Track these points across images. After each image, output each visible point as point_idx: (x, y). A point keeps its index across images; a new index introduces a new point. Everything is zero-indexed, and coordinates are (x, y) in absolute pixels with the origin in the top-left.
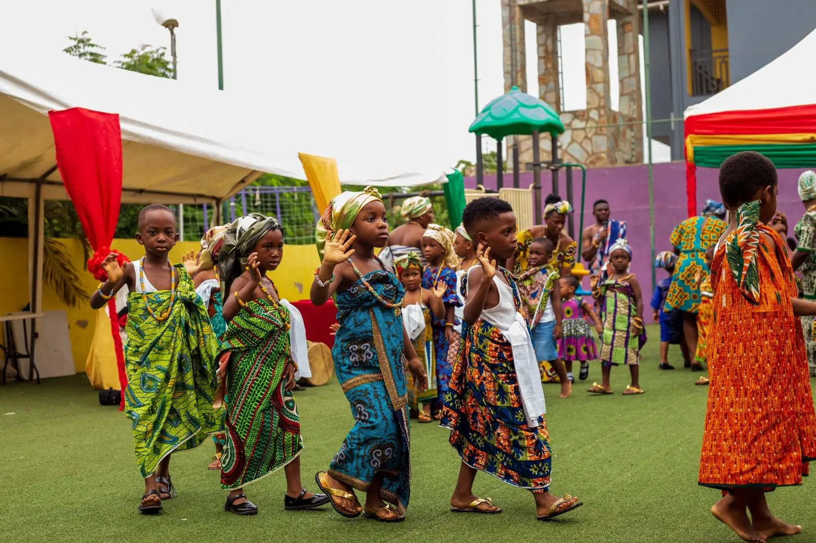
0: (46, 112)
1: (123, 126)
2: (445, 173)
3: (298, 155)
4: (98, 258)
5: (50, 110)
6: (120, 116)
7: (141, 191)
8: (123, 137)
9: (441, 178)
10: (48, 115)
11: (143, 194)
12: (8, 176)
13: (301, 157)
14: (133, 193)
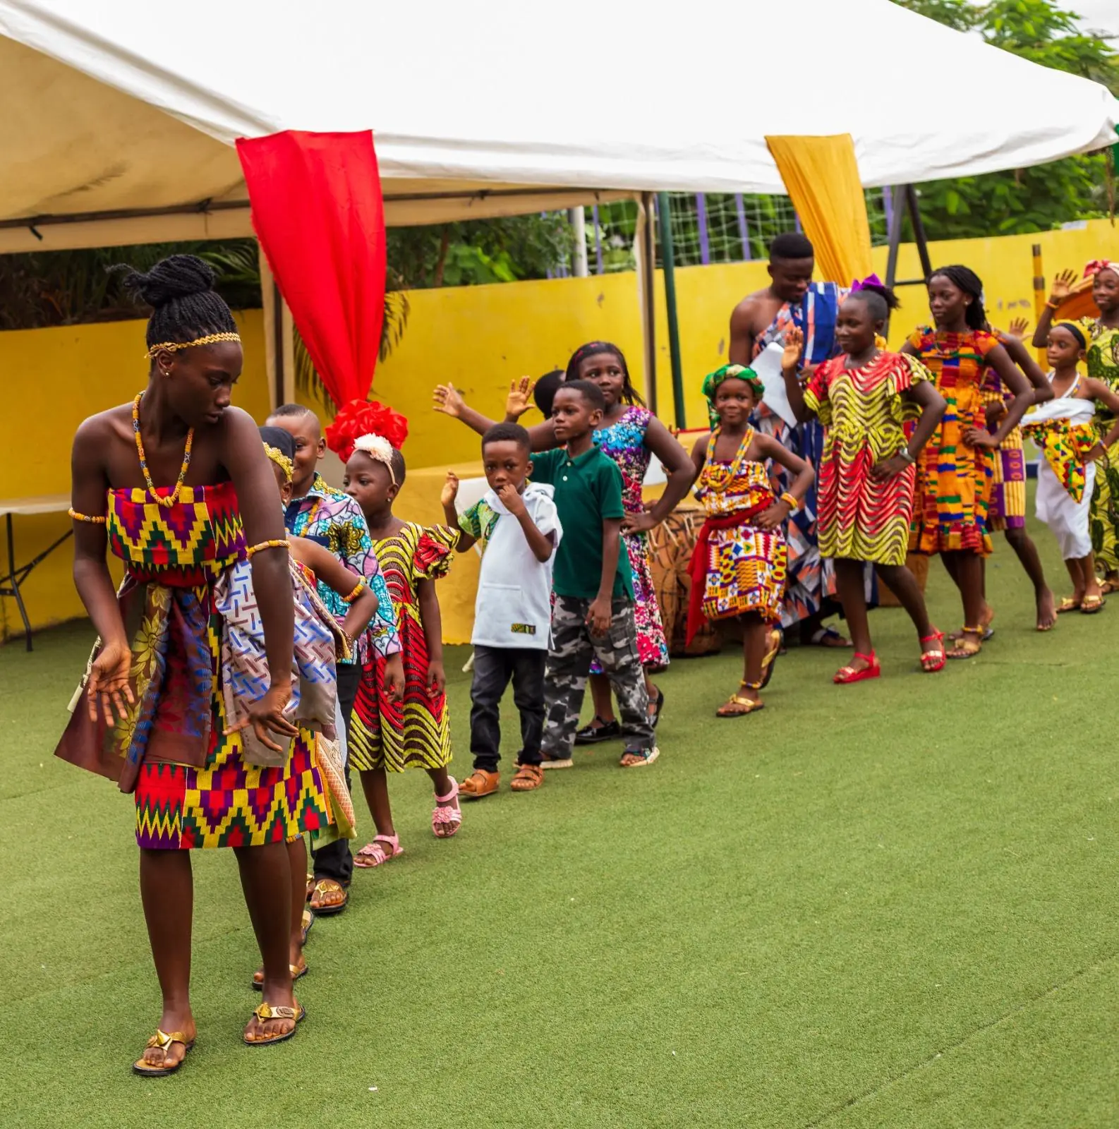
0: (230, 141)
1: (382, 151)
2: (1110, 123)
3: (764, 141)
4: (345, 424)
5: (239, 137)
6: (374, 133)
8: (383, 173)
9: (1101, 135)
10: (234, 147)
11: (487, 199)
12: (214, 201)
13: (772, 145)
14: (468, 200)
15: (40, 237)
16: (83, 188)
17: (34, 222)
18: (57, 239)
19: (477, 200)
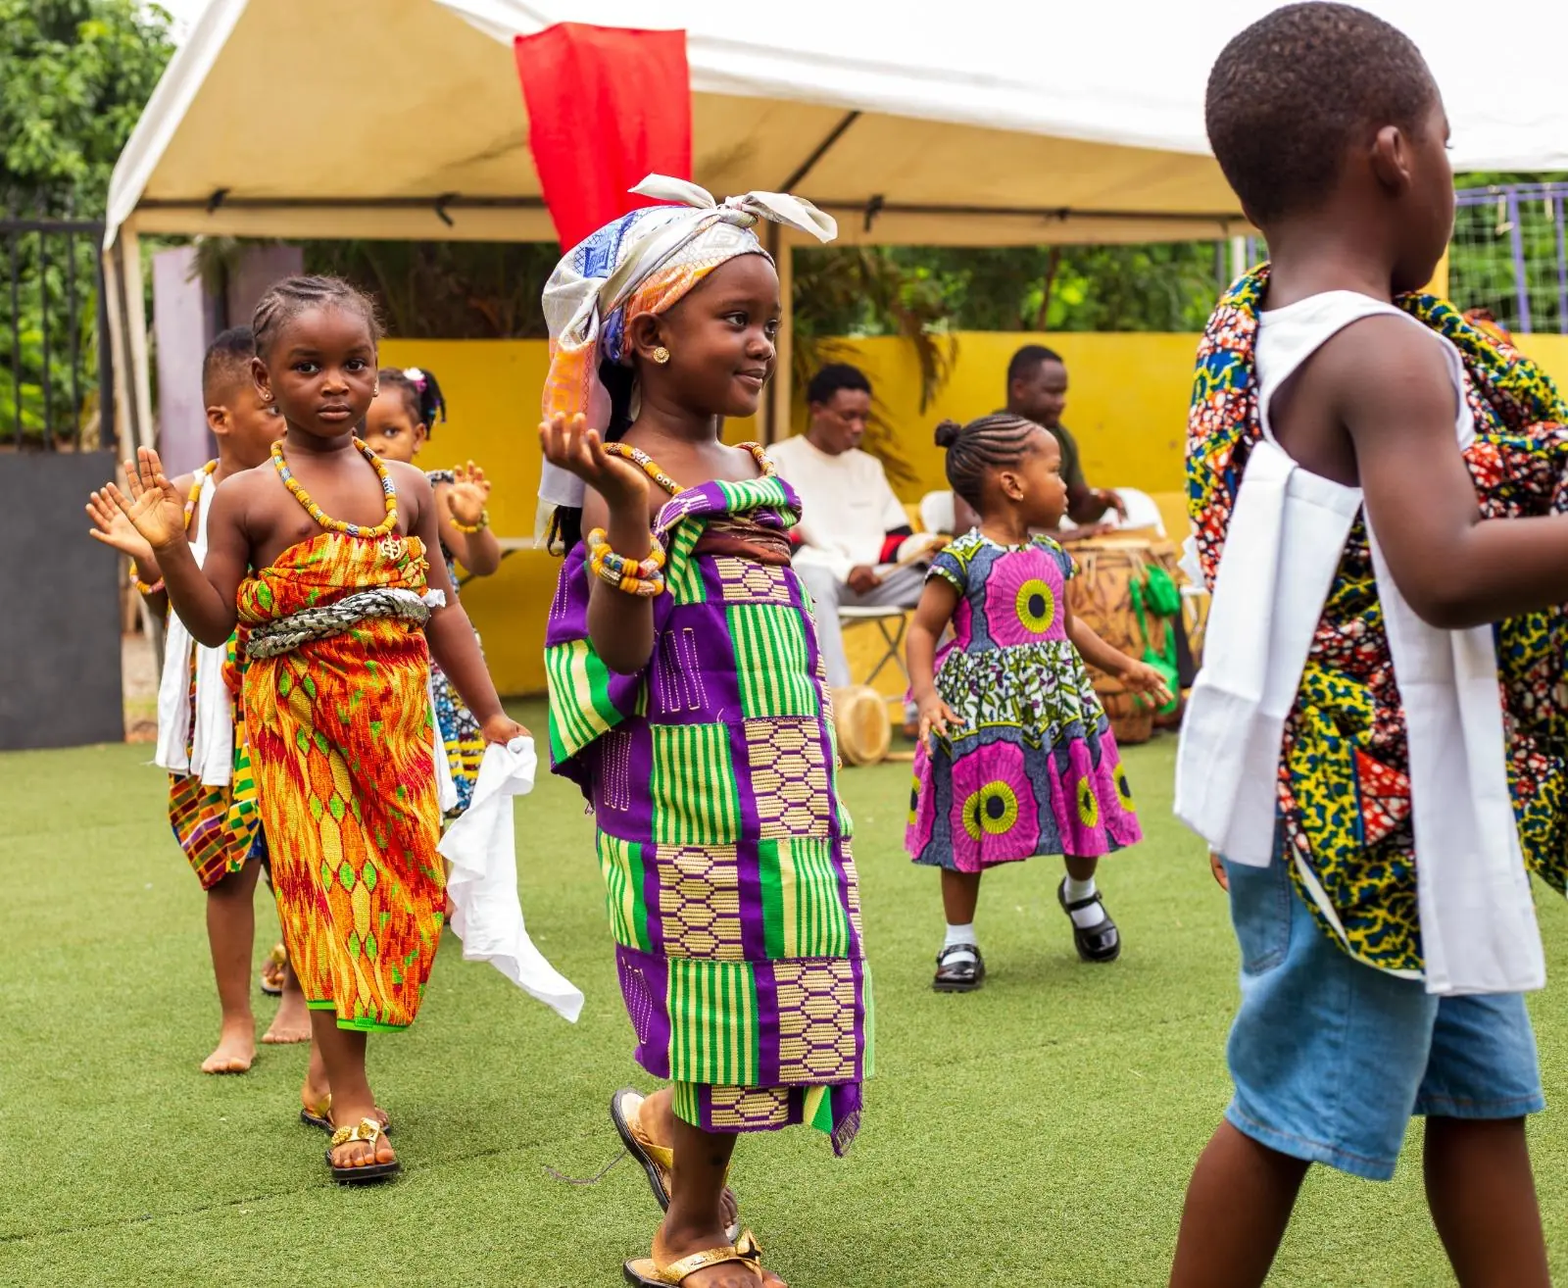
5: (516, 34)
7: (1063, 214)
10: (513, 47)
15: (449, 222)
16: (487, 156)
17: (442, 203)
18: (471, 227)
19: (1055, 222)
